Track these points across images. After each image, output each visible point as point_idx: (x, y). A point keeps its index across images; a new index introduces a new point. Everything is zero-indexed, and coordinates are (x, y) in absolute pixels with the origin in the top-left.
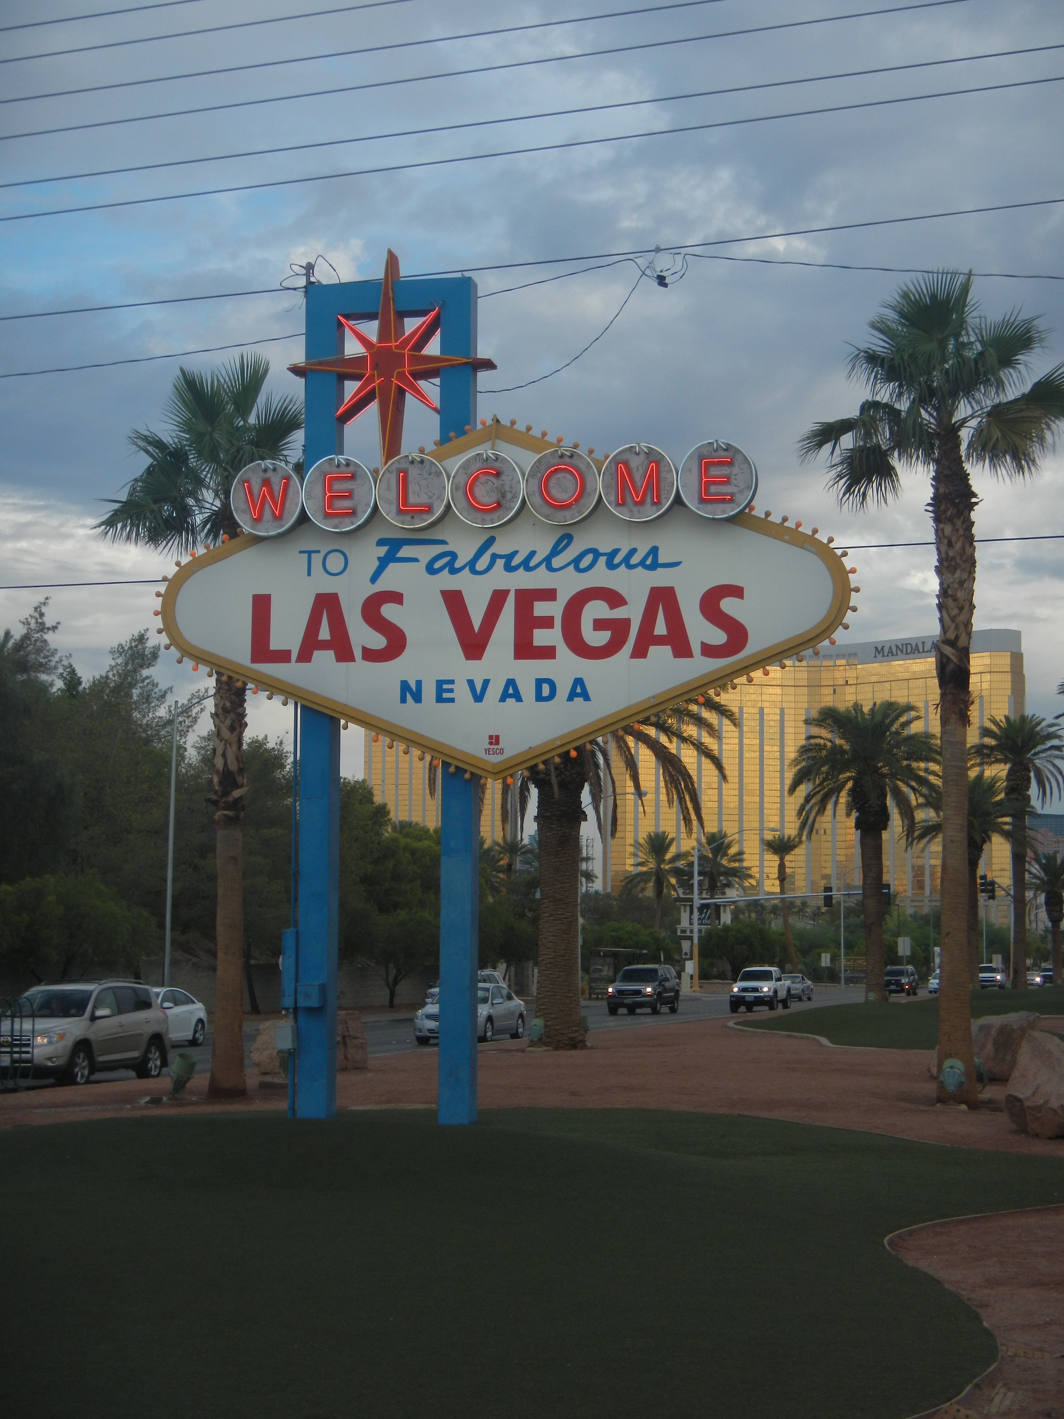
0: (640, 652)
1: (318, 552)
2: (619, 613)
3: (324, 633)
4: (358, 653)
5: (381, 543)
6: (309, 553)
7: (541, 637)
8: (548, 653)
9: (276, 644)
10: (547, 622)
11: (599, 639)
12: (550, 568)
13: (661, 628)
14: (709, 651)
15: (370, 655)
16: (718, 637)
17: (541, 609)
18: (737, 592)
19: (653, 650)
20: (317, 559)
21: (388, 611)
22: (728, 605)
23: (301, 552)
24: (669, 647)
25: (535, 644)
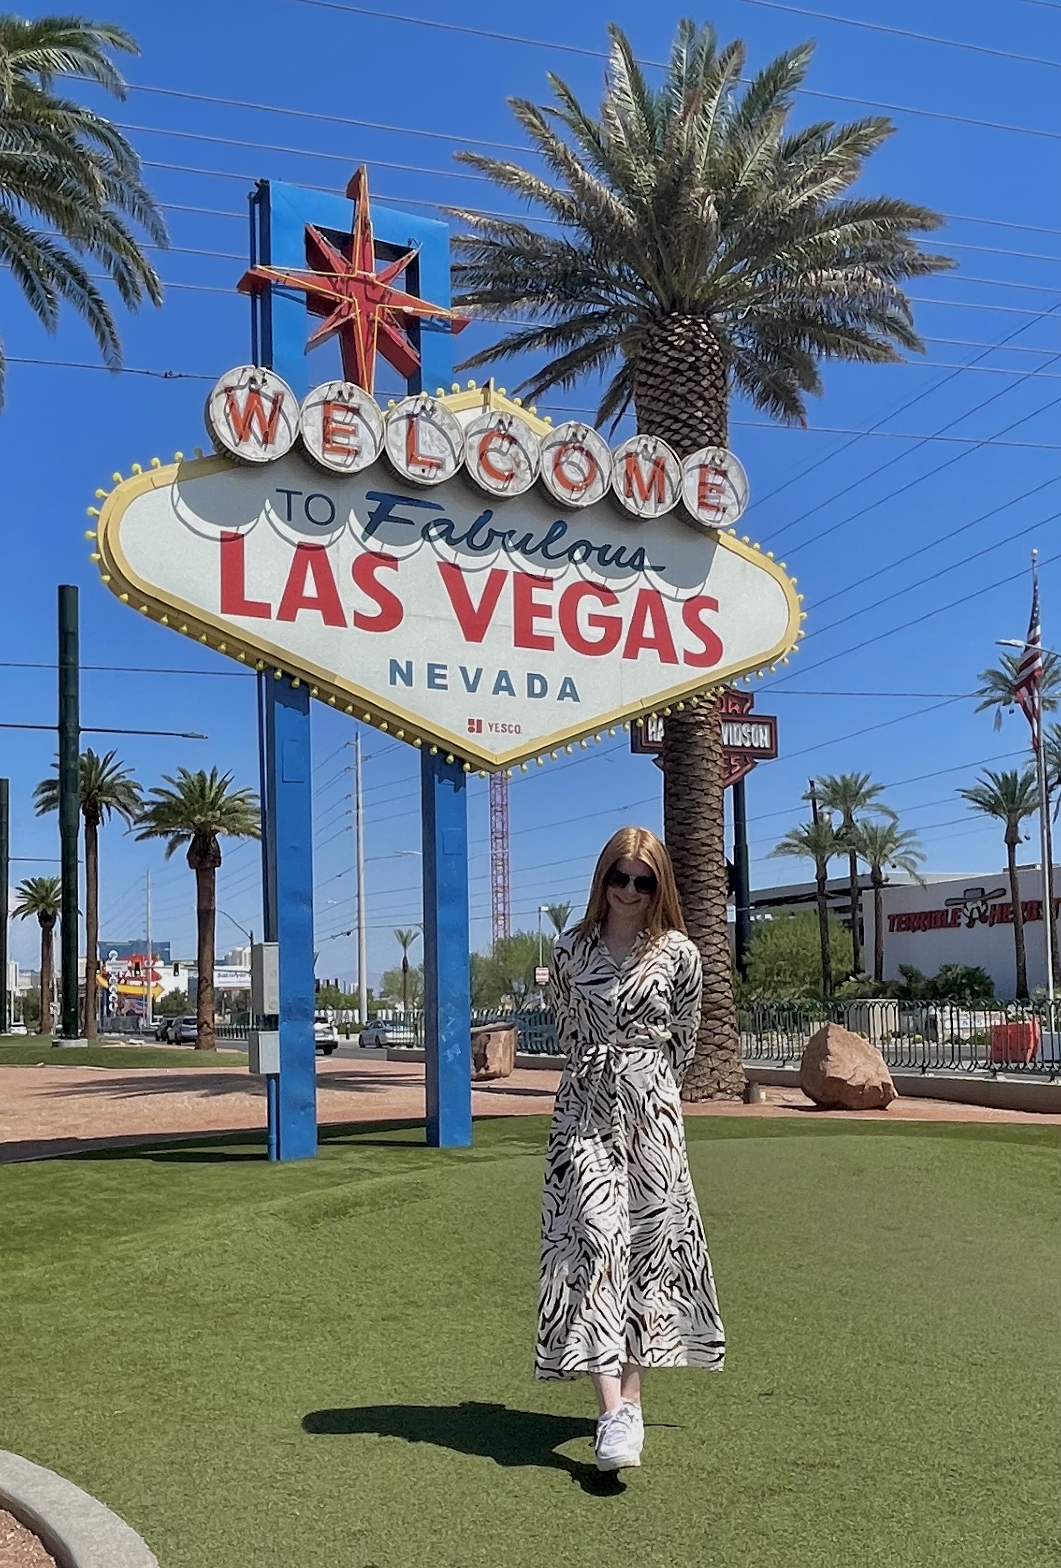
0: (631, 653)
1: (300, 494)
2: (610, 611)
3: (310, 590)
4: (350, 619)
5: (371, 496)
6: (289, 493)
7: (541, 626)
8: (546, 643)
9: (250, 595)
10: (545, 611)
11: (595, 634)
12: (545, 554)
13: (649, 631)
14: (691, 659)
15: (362, 622)
16: (699, 647)
17: (539, 596)
18: (713, 604)
19: (641, 650)
20: (298, 502)
21: (381, 574)
22: (705, 615)
23: (278, 490)
24: (656, 651)
25: (534, 633)
